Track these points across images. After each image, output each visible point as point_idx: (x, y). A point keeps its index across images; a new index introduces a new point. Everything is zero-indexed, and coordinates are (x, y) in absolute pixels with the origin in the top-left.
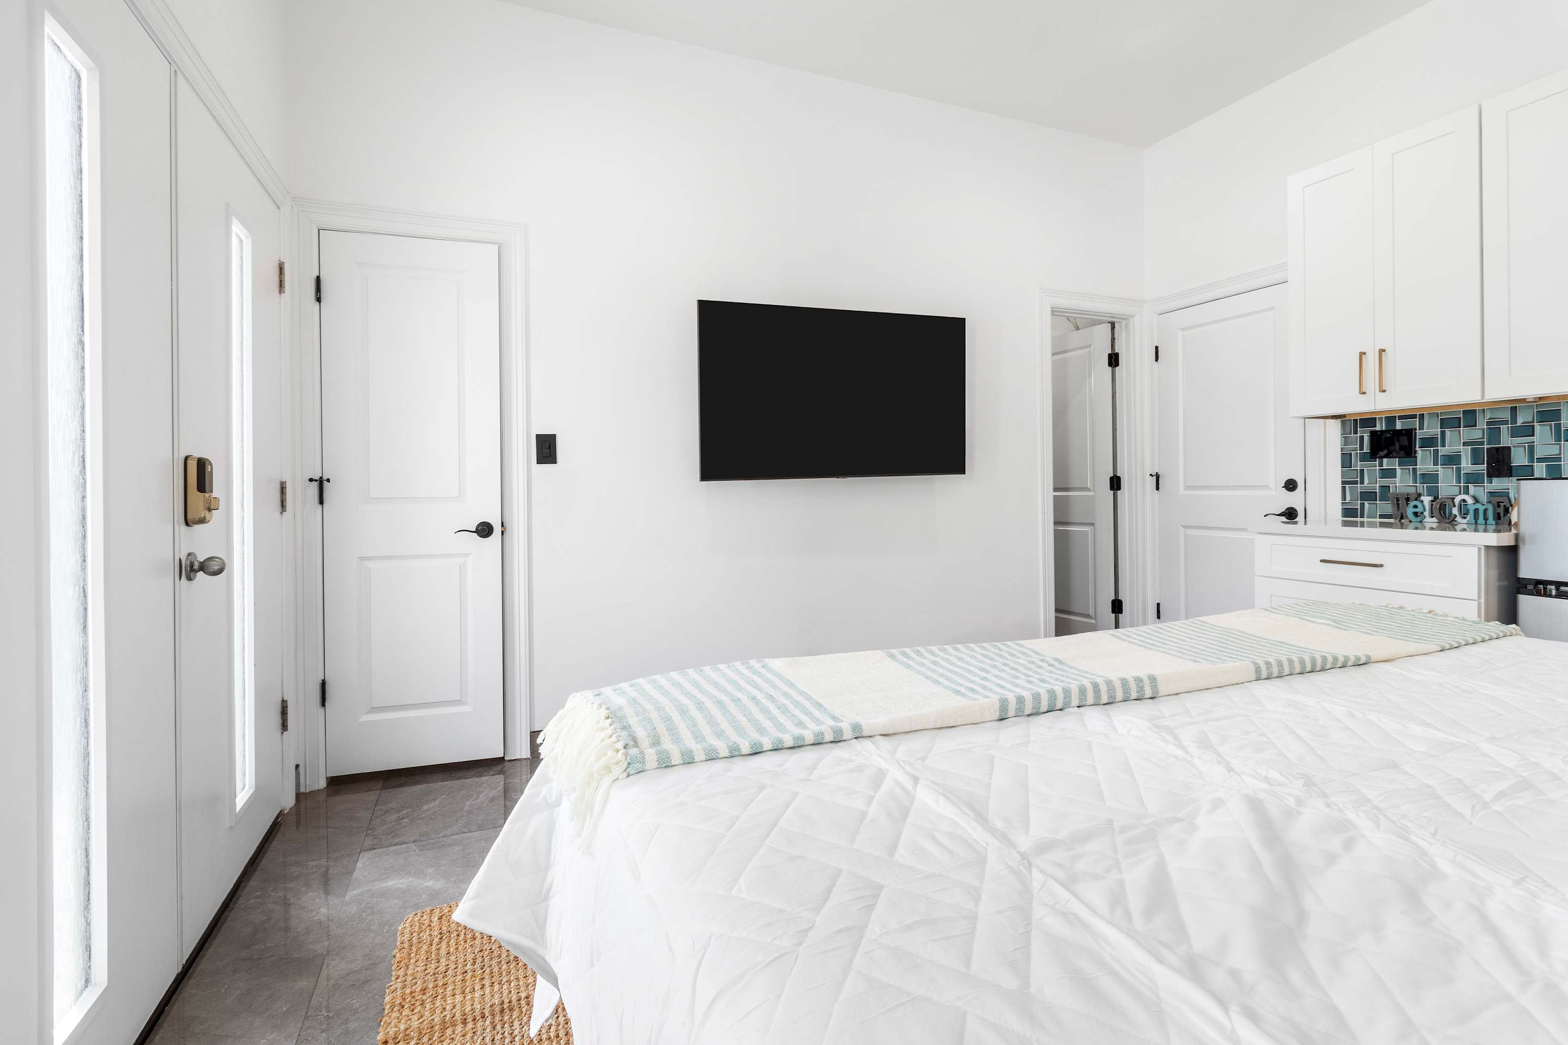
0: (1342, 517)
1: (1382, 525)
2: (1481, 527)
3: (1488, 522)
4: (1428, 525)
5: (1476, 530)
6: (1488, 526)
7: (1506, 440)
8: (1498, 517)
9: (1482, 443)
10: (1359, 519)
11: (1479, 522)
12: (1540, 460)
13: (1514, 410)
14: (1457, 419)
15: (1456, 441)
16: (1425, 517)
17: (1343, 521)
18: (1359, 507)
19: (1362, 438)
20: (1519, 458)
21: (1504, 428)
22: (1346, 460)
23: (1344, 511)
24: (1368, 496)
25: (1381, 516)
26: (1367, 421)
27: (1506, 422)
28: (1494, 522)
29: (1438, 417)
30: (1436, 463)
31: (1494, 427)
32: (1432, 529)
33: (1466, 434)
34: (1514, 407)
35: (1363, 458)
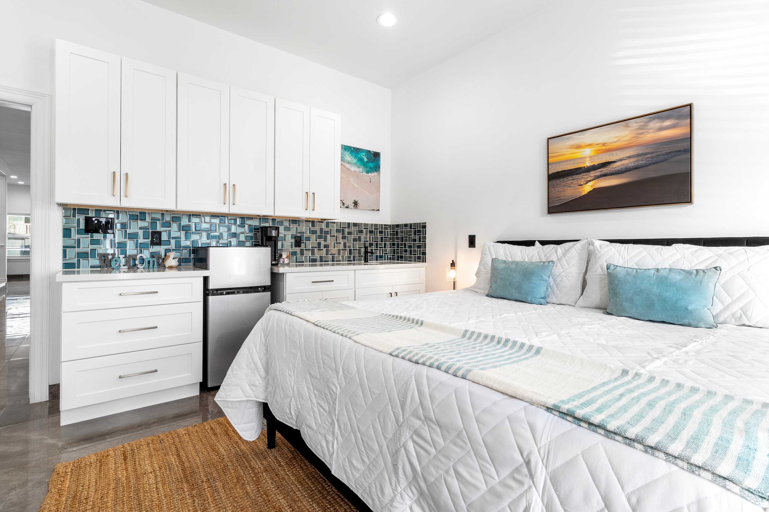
0: (63, 268)
1: (92, 272)
2: (151, 270)
3: (154, 267)
4: (122, 270)
5: (149, 271)
6: (154, 269)
7: (159, 228)
8: (159, 265)
9: (149, 229)
10: (76, 269)
11: (150, 267)
12: (173, 238)
13: (163, 214)
14: (136, 216)
15: (135, 227)
16: (121, 266)
17: (63, 271)
18: (76, 262)
19: (79, 220)
20: (164, 237)
21: (158, 222)
22: (67, 233)
23: (64, 266)
24: (83, 255)
25: (92, 267)
26: (83, 210)
27: (159, 220)
28: (157, 267)
29: (126, 214)
30: (125, 238)
31: (154, 222)
32: (125, 272)
33: (141, 224)
34: (163, 213)
35: (79, 232)
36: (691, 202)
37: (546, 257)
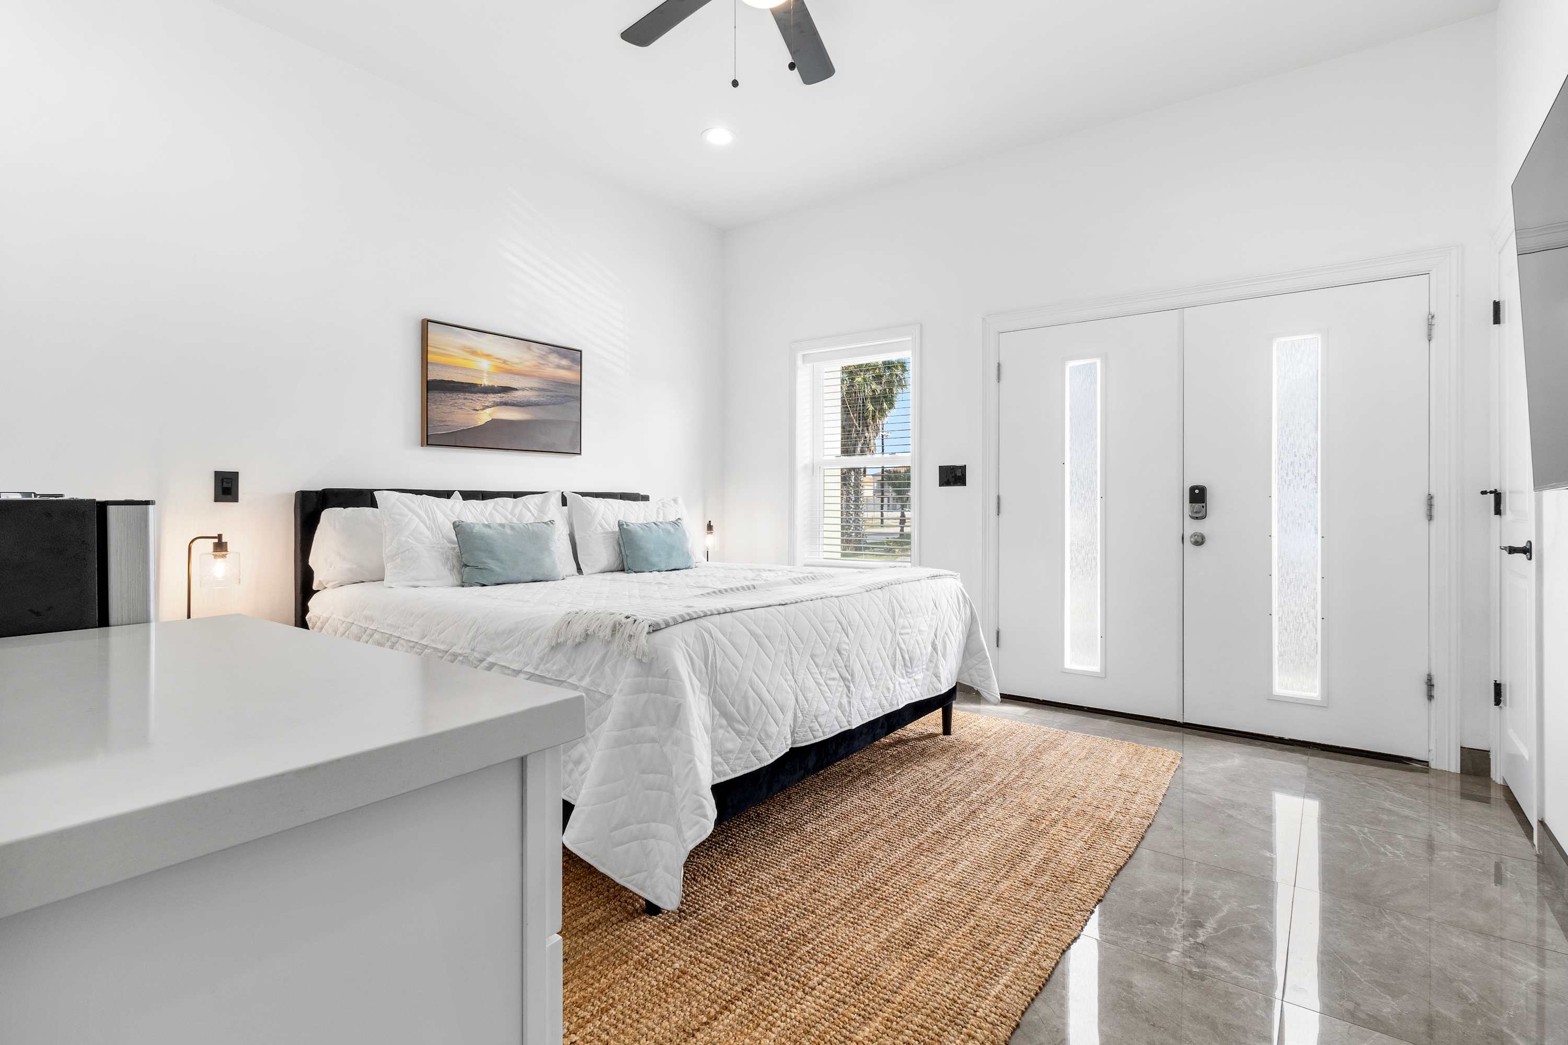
36: (580, 454)
37: (517, 516)
